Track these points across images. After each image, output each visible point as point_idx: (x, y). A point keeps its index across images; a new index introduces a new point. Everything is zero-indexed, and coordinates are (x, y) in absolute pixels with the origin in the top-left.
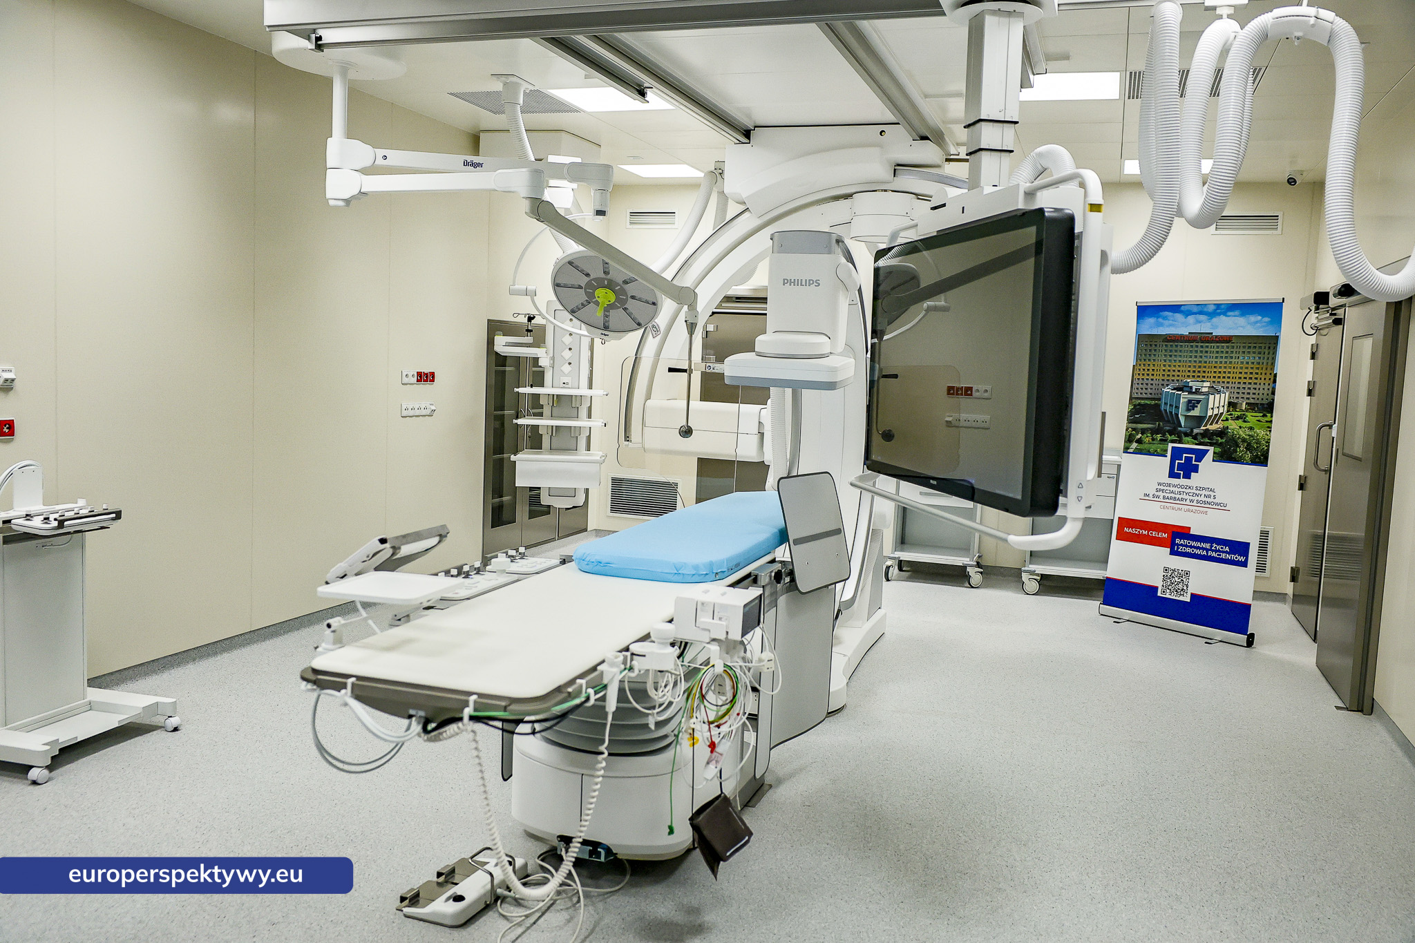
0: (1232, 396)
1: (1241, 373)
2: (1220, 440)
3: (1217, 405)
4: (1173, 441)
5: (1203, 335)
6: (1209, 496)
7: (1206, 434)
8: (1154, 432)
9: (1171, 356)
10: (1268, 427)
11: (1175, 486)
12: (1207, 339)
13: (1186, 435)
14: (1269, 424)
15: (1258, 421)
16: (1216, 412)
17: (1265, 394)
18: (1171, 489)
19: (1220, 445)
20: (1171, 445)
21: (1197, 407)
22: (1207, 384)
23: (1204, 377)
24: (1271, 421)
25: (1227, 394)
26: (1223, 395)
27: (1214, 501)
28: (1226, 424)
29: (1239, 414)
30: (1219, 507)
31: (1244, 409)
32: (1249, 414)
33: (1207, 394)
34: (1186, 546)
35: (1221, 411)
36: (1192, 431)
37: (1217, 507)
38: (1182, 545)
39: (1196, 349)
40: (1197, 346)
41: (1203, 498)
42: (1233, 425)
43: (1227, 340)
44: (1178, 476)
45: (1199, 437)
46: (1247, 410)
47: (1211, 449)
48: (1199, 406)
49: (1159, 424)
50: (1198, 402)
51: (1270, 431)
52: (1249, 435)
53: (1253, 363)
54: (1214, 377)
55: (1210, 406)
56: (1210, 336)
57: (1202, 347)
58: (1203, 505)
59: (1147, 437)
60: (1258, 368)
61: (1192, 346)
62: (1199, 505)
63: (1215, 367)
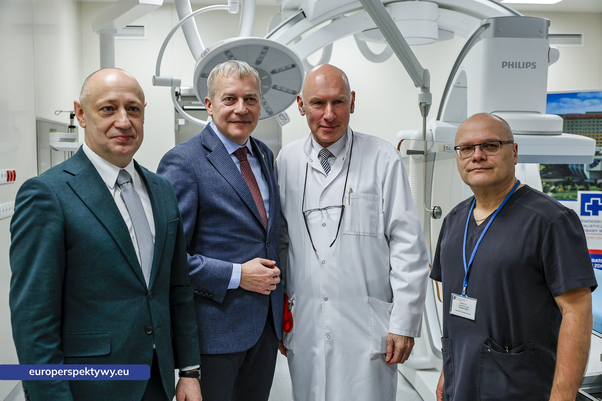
4: (581, 190)
5: (598, 114)
8: (565, 184)
9: (573, 129)
11: (586, 221)
12: (600, 116)
13: (592, 185)
20: (580, 193)
21: (598, 164)
34: (600, 263)
36: (596, 182)
38: (597, 263)
39: (593, 123)
44: (588, 214)
45: (601, 185)
49: (568, 179)
50: (599, 161)
57: (598, 122)
59: (560, 188)
61: (589, 122)
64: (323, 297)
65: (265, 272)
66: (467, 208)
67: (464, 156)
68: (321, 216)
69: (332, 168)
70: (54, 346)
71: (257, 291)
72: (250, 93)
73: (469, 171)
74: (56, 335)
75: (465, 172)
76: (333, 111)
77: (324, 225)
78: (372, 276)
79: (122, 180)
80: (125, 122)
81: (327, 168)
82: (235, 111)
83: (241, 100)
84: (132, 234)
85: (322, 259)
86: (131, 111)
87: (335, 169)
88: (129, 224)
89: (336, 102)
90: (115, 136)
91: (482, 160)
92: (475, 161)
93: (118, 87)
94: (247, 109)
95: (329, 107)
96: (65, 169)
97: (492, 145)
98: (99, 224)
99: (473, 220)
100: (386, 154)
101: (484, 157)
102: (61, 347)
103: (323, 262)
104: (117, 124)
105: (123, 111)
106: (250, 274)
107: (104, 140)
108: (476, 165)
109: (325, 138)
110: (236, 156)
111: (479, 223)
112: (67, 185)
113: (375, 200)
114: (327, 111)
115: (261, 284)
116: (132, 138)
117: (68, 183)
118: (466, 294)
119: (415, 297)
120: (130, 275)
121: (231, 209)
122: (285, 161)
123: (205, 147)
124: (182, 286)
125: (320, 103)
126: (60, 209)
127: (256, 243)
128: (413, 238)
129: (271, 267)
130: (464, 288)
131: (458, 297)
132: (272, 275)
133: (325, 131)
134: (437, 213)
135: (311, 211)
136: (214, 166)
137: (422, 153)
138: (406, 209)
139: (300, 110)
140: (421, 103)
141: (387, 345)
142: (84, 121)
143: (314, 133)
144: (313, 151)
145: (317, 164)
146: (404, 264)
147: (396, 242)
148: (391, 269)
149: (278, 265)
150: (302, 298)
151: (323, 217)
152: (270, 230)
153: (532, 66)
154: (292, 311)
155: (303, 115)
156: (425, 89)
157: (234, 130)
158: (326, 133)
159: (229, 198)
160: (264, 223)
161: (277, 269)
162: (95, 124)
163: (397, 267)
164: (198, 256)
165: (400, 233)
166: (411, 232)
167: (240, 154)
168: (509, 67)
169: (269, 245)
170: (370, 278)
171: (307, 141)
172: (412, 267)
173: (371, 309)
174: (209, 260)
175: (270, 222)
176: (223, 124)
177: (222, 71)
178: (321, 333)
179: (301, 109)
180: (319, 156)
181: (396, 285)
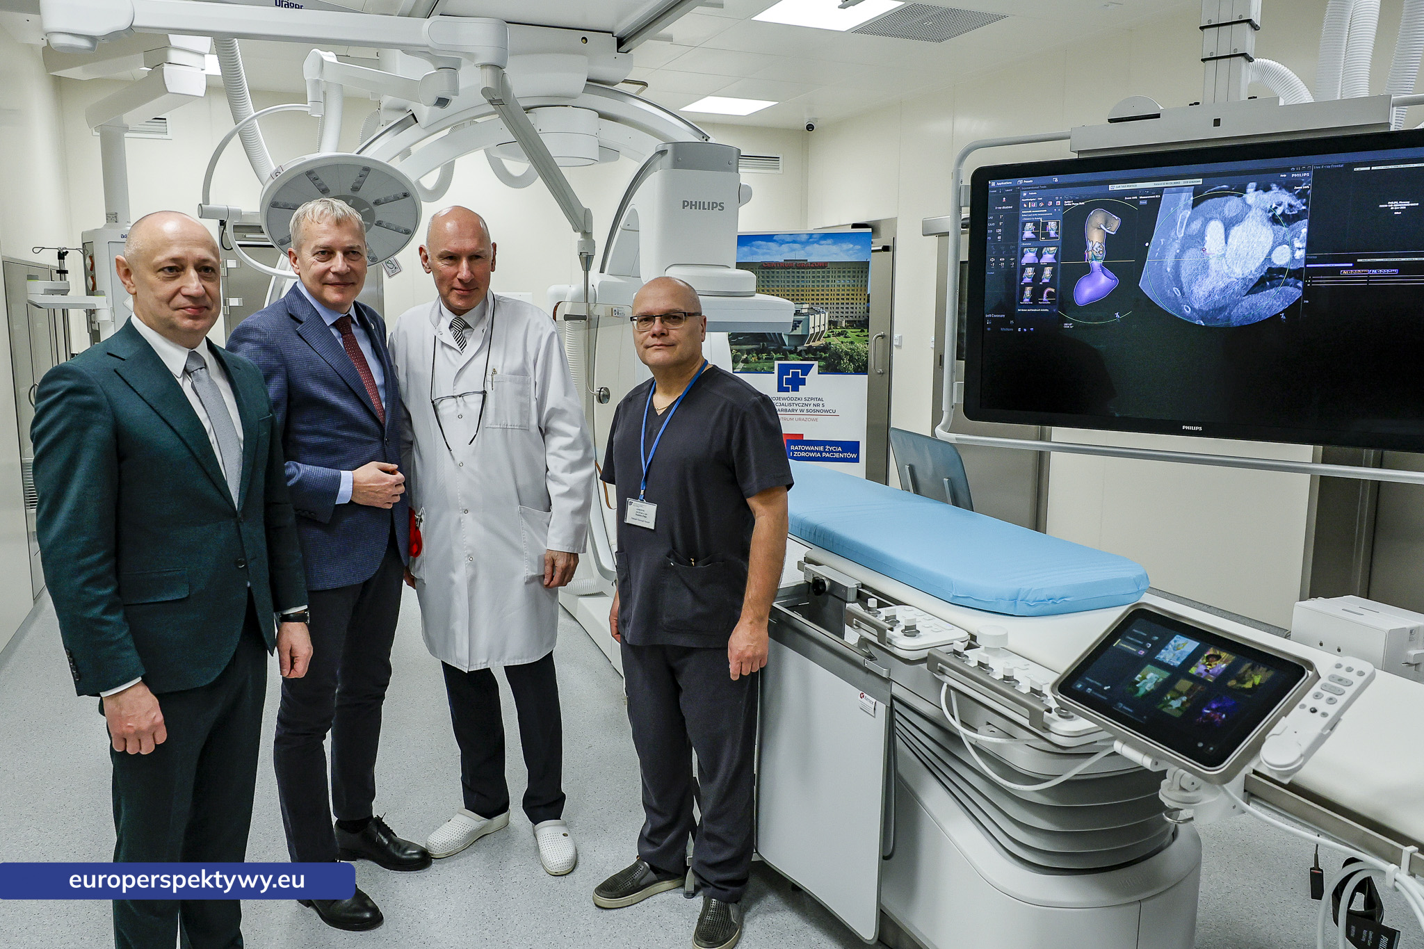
0: (832, 315)
1: (838, 295)
2: (824, 355)
3: (817, 324)
4: (778, 359)
5: (798, 262)
6: (818, 405)
7: (810, 350)
8: (759, 352)
9: (768, 282)
10: (866, 341)
11: (784, 399)
12: (801, 266)
13: (791, 352)
14: (866, 338)
15: (858, 336)
16: (817, 330)
17: (862, 312)
18: (782, 402)
19: (825, 359)
20: (777, 363)
21: (798, 326)
22: (807, 306)
23: (802, 299)
24: (868, 335)
25: (827, 314)
26: (823, 315)
27: (823, 408)
28: (828, 340)
29: (840, 330)
30: (829, 414)
31: (844, 326)
32: (849, 331)
33: (807, 315)
34: (801, 451)
35: (822, 329)
36: (796, 349)
37: (826, 414)
38: (796, 451)
39: (793, 275)
40: (793, 272)
41: (812, 407)
42: (835, 341)
43: (823, 266)
44: (787, 390)
45: (803, 354)
46: (847, 327)
47: (816, 363)
48: (800, 325)
49: (763, 345)
50: (800, 322)
51: (868, 344)
52: (850, 349)
53: (849, 286)
54: (813, 299)
55: (811, 325)
56: (805, 263)
57: (798, 272)
58: (813, 413)
59: (753, 356)
60: (853, 290)
61: (789, 272)
62: (809, 413)
63: (812, 290)
64: (463, 509)
65: (384, 480)
66: (645, 394)
67: (642, 328)
68: (455, 405)
69: (469, 342)
70: (109, 591)
71: (376, 505)
72: (351, 244)
73: (647, 347)
74: (111, 577)
75: (642, 348)
76: (470, 269)
77: (460, 417)
78: (525, 480)
79: (193, 366)
80: (197, 288)
81: (462, 343)
82: (333, 270)
83: (339, 255)
84: (212, 438)
85: (458, 461)
86: (203, 273)
87: (473, 344)
88: (207, 425)
89: (473, 257)
90: (182, 307)
91: (663, 334)
92: (654, 335)
93: (184, 240)
94: (348, 266)
95: (464, 264)
96: (109, 352)
97: (675, 317)
98: (166, 426)
99: (652, 409)
100: (538, 324)
101: (665, 331)
102: (118, 592)
103: (461, 465)
104: (185, 291)
105: (192, 273)
106: (365, 483)
107: (166, 312)
108: (656, 341)
109: (459, 303)
110: (337, 328)
111: (659, 413)
112: (115, 373)
113: (525, 383)
114: (462, 268)
115: (380, 495)
116: (206, 309)
117: (115, 371)
118: (644, 498)
119: (578, 503)
120: (212, 492)
121: (334, 398)
122: (405, 333)
123: (292, 317)
124: (279, 504)
125: (453, 258)
126: (108, 406)
127: (370, 442)
128: (574, 431)
129: (392, 472)
130: (642, 491)
131: (635, 502)
132: (394, 483)
133: (459, 295)
134: (603, 395)
135: (442, 399)
136: (307, 342)
137: (584, 318)
138: (566, 395)
139: (423, 265)
140: (581, 253)
141: (545, 565)
142: (132, 285)
143: (444, 298)
144: (443, 320)
145: (448, 337)
146: (563, 463)
147: (554, 436)
148: (547, 470)
149: (400, 470)
150: (434, 511)
151: (458, 406)
152: (389, 424)
153: (719, 207)
154: (421, 530)
155: (429, 273)
156: (587, 234)
157: (332, 295)
158: (461, 297)
159: (331, 385)
160: (380, 416)
161: (399, 475)
162: (152, 290)
163: (556, 467)
164: (291, 463)
165: (558, 424)
166: (572, 423)
167: (342, 325)
168: (691, 208)
169: (388, 443)
170: (520, 483)
171: (434, 307)
172: (574, 467)
173: (524, 521)
174: (308, 468)
175: (387, 414)
176: (316, 287)
177: (310, 213)
178: (460, 555)
179: (426, 264)
180: (451, 327)
181: (554, 489)
